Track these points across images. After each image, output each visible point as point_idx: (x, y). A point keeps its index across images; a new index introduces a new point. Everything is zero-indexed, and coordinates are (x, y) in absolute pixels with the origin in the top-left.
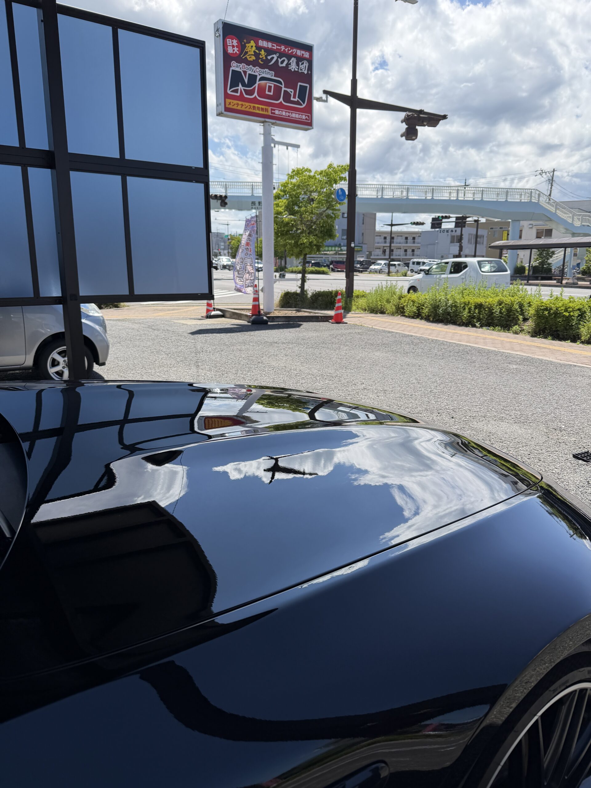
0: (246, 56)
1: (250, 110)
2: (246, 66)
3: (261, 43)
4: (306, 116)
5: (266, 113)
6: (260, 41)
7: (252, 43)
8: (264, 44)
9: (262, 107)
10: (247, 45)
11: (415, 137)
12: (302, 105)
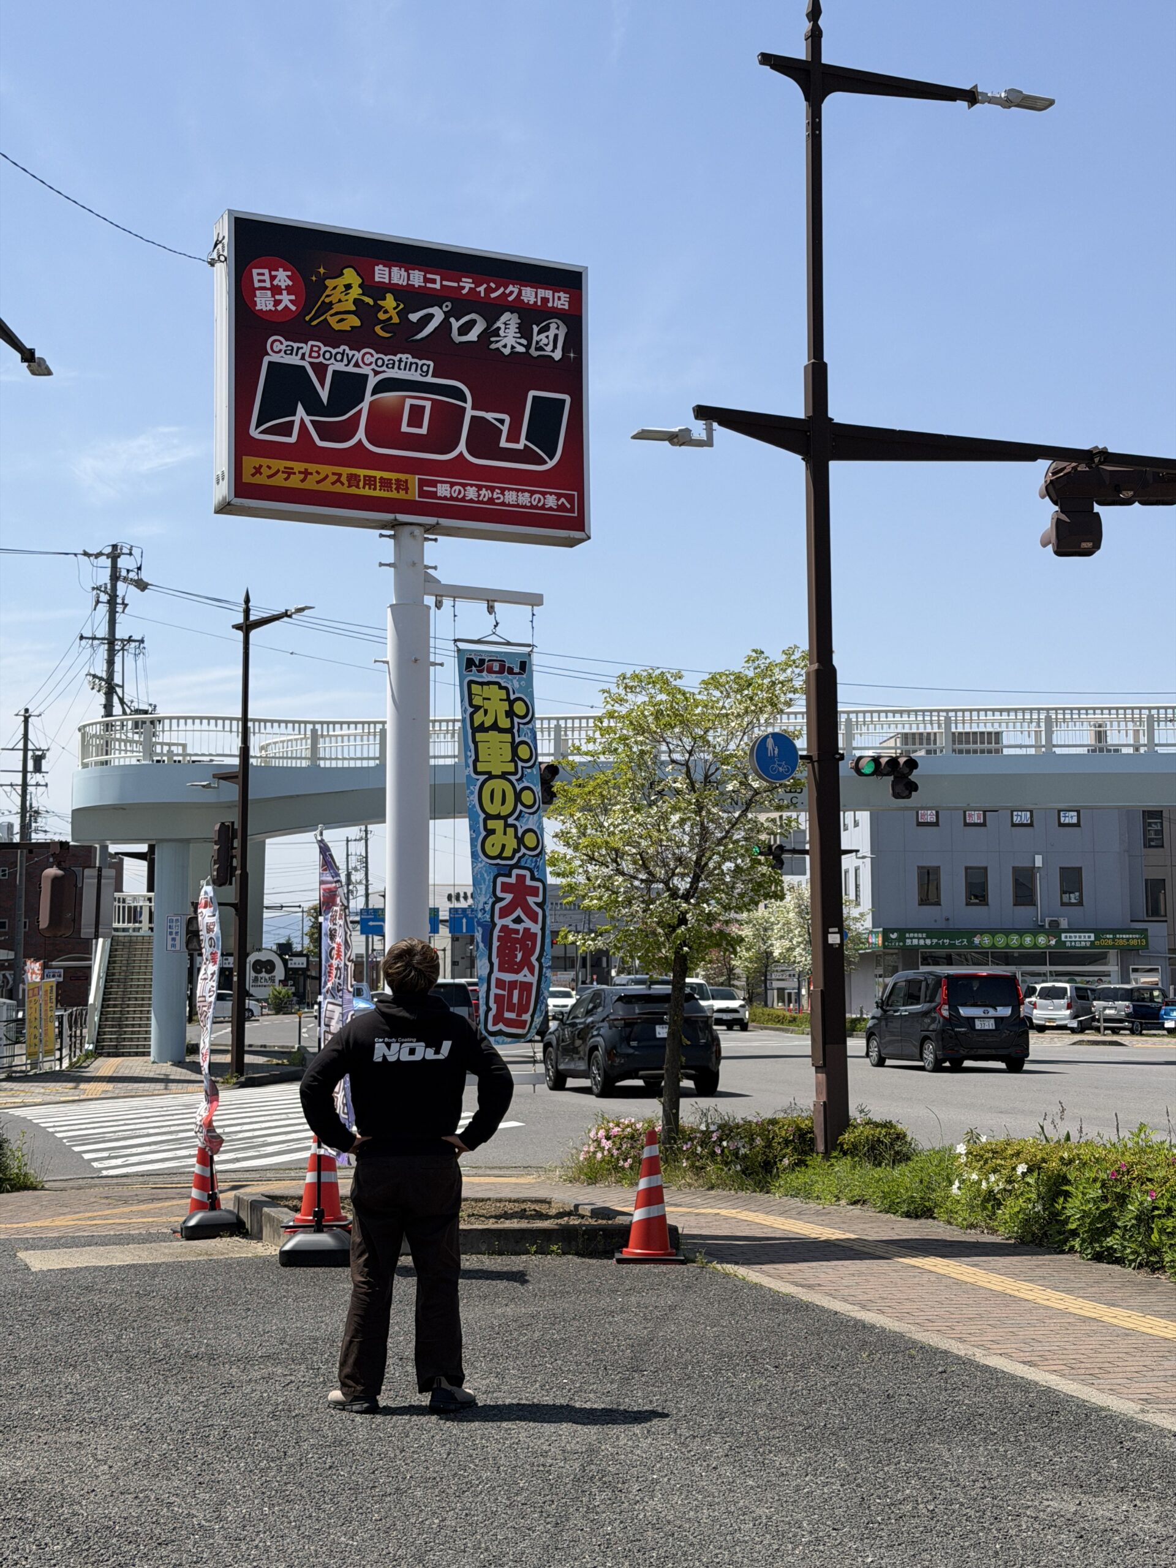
0: (327, 315)
1: (338, 488)
2: (324, 349)
3: (381, 273)
4: (559, 496)
5: (402, 495)
6: (378, 269)
7: (350, 276)
8: (399, 276)
9: (386, 475)
10: (328, 282)
11: (1090, 545)
12: (546, 463)
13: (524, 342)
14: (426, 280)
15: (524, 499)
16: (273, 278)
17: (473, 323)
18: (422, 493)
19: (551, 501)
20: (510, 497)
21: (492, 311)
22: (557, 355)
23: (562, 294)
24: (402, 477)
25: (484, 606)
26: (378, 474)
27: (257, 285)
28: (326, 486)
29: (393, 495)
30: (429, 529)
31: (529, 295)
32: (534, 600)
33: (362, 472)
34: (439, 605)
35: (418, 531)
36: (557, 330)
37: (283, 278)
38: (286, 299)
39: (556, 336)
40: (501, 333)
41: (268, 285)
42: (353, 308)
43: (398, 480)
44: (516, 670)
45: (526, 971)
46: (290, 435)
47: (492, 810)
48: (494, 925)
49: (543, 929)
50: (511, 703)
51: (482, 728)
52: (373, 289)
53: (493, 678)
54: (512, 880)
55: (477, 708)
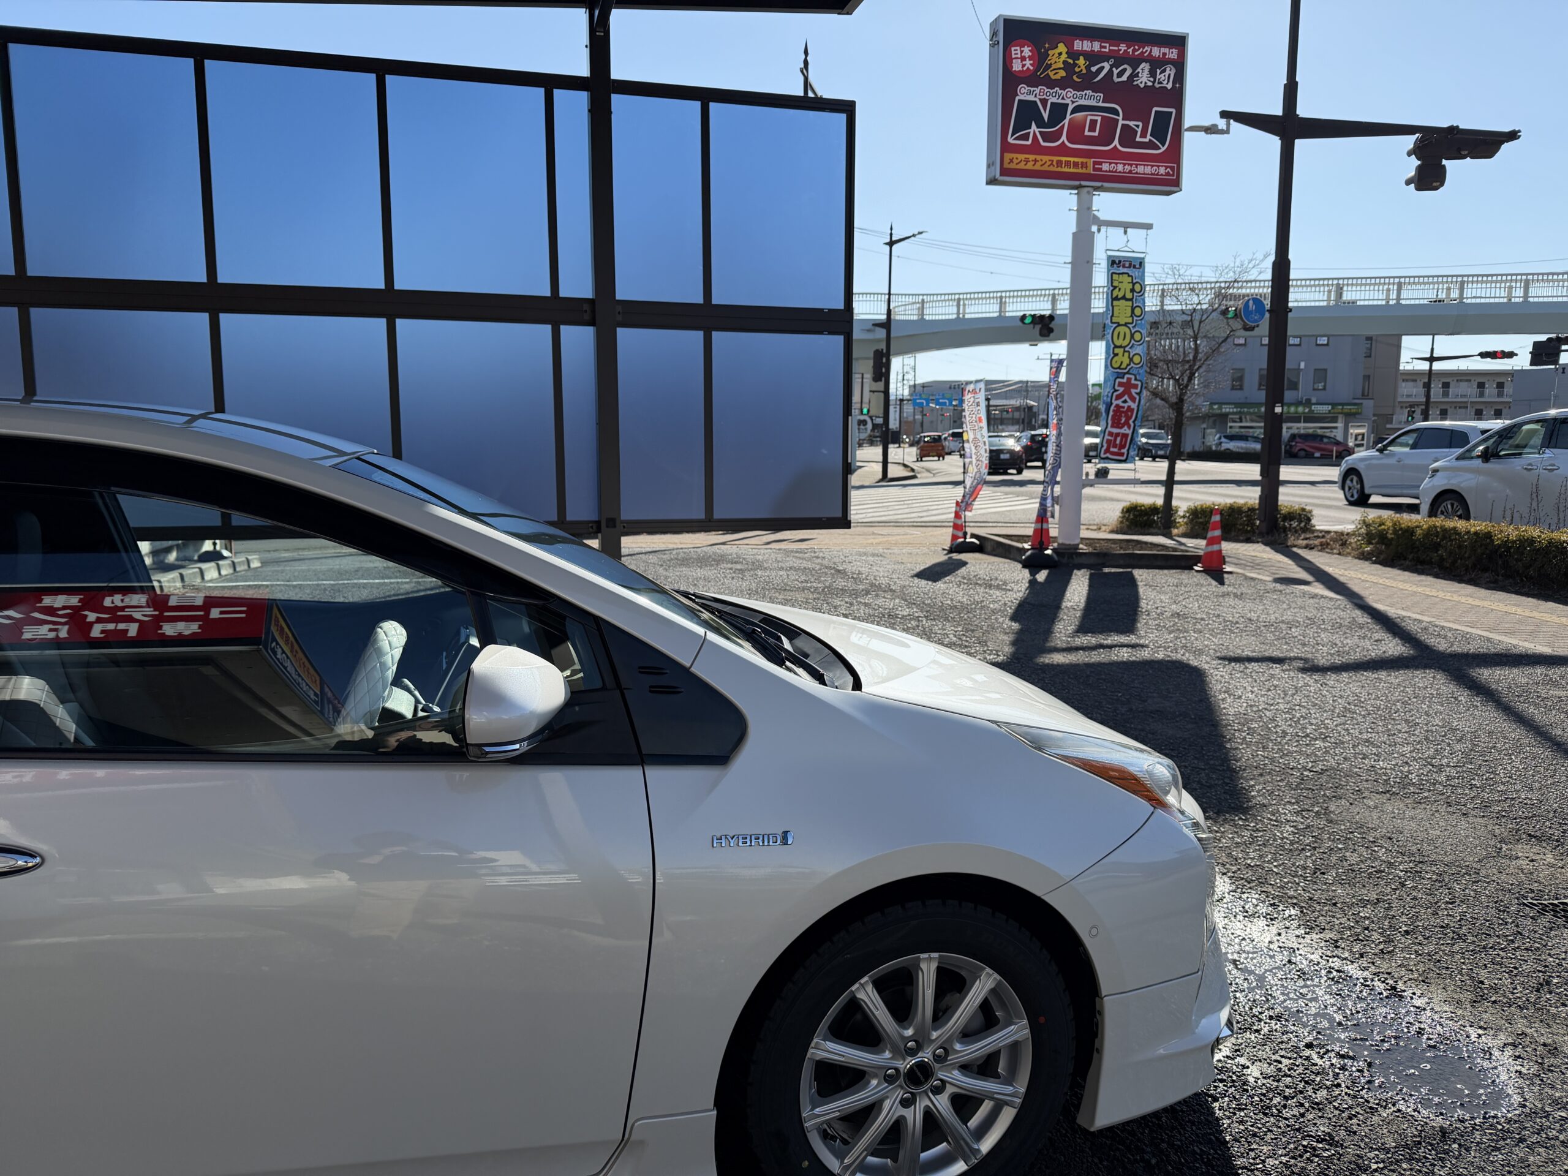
0: (1049, 71)
1: (1052, 169)
2: (1046, 90)
3: (1078, 45)
4: (1166, 167)
5: (1084, 171)
6: (1077, 42)
7: (1062, 47)
8: (1085, 45)
9: (1076, 160)
10: (1050, 52)
11: (1438, 184)
12: (1160, 148)
13: (1152, 79)
14: (1101, 47)
15: (1148, 170)
16: (1022, 52)
17: (1125, 70)
18: (1095, 169)
19: (1162, 170)
20: (1141, 169)
21: (1135, 62)
22: (1169, 86)
23: (1174, 50)
24: (1084, 160)
25: (1122, 230)
26: (1072, 159)
27: (1014, 56)
28: (1046, 168)
29: (1080, 171)
30: (1096, 189)
31: (1156, 52)
32: (1148, 227)
33: (1064, 159)
34: (1099, 230)
35: (1090, 189)
36: (1171, 71)
37: (1027, 52)
38: (1028, 63)
39: (1169, 75)
40: (1140, 75)
41: (1019, 56)
42: (1062, 66)
43: (1082, 163)
44: (1138, 266)
45: (1126, 428)
46: (1028, 140)
47: (1118, 343)
48: (1112, 404)
49: (1138, 406)
50: (1134, 285)
51: (1117, 299)
52: (1073, 55)
53: (1125, 270)
54: (1125, 380)
55: (1115, 287)
